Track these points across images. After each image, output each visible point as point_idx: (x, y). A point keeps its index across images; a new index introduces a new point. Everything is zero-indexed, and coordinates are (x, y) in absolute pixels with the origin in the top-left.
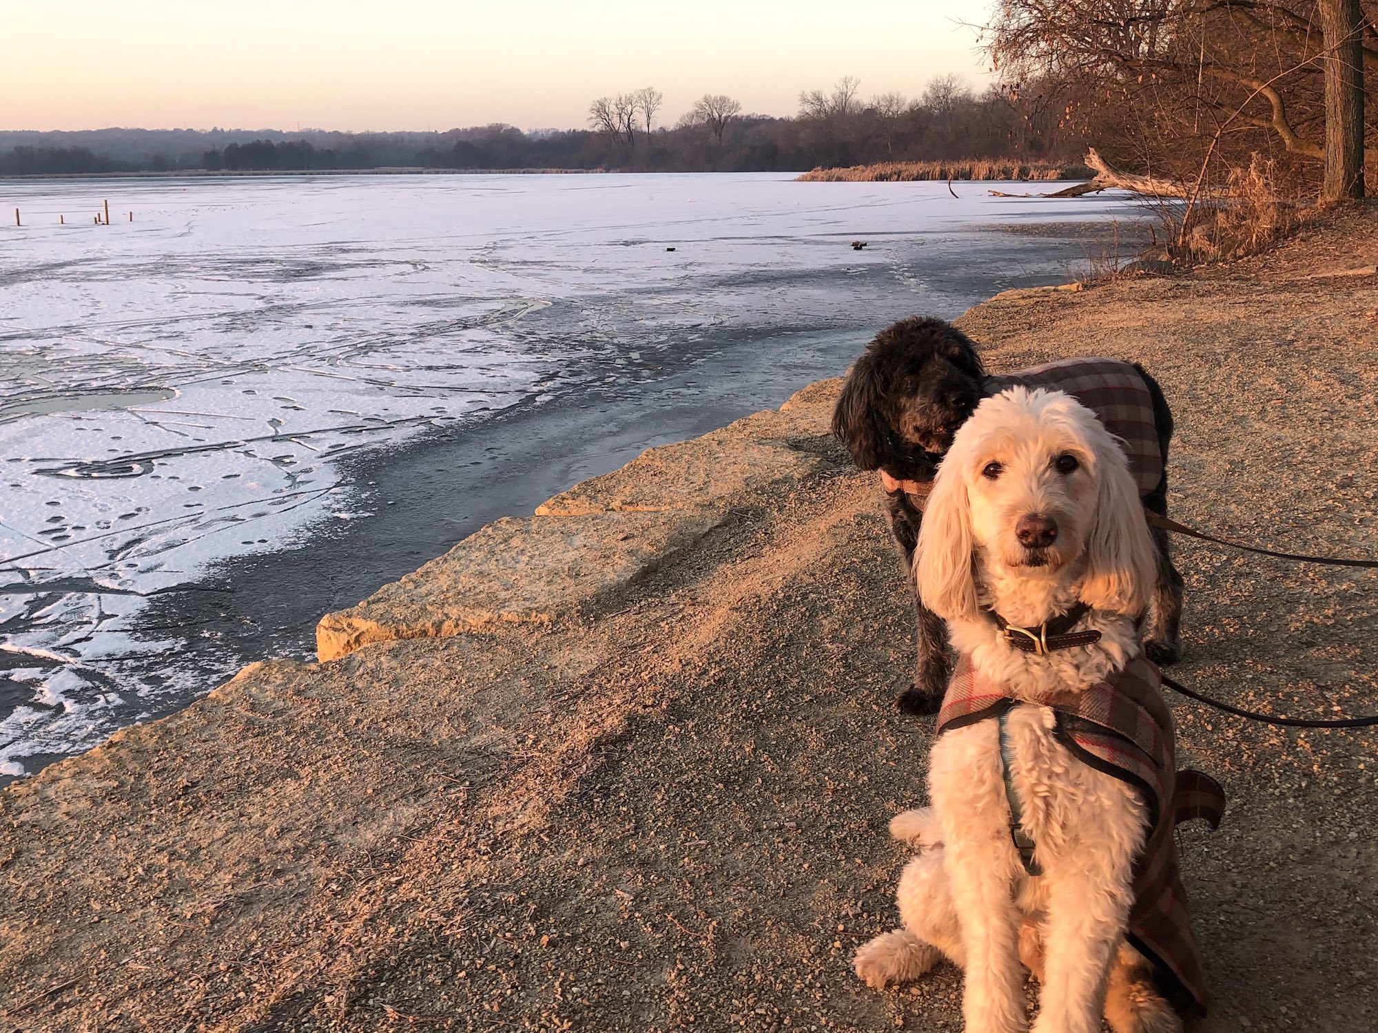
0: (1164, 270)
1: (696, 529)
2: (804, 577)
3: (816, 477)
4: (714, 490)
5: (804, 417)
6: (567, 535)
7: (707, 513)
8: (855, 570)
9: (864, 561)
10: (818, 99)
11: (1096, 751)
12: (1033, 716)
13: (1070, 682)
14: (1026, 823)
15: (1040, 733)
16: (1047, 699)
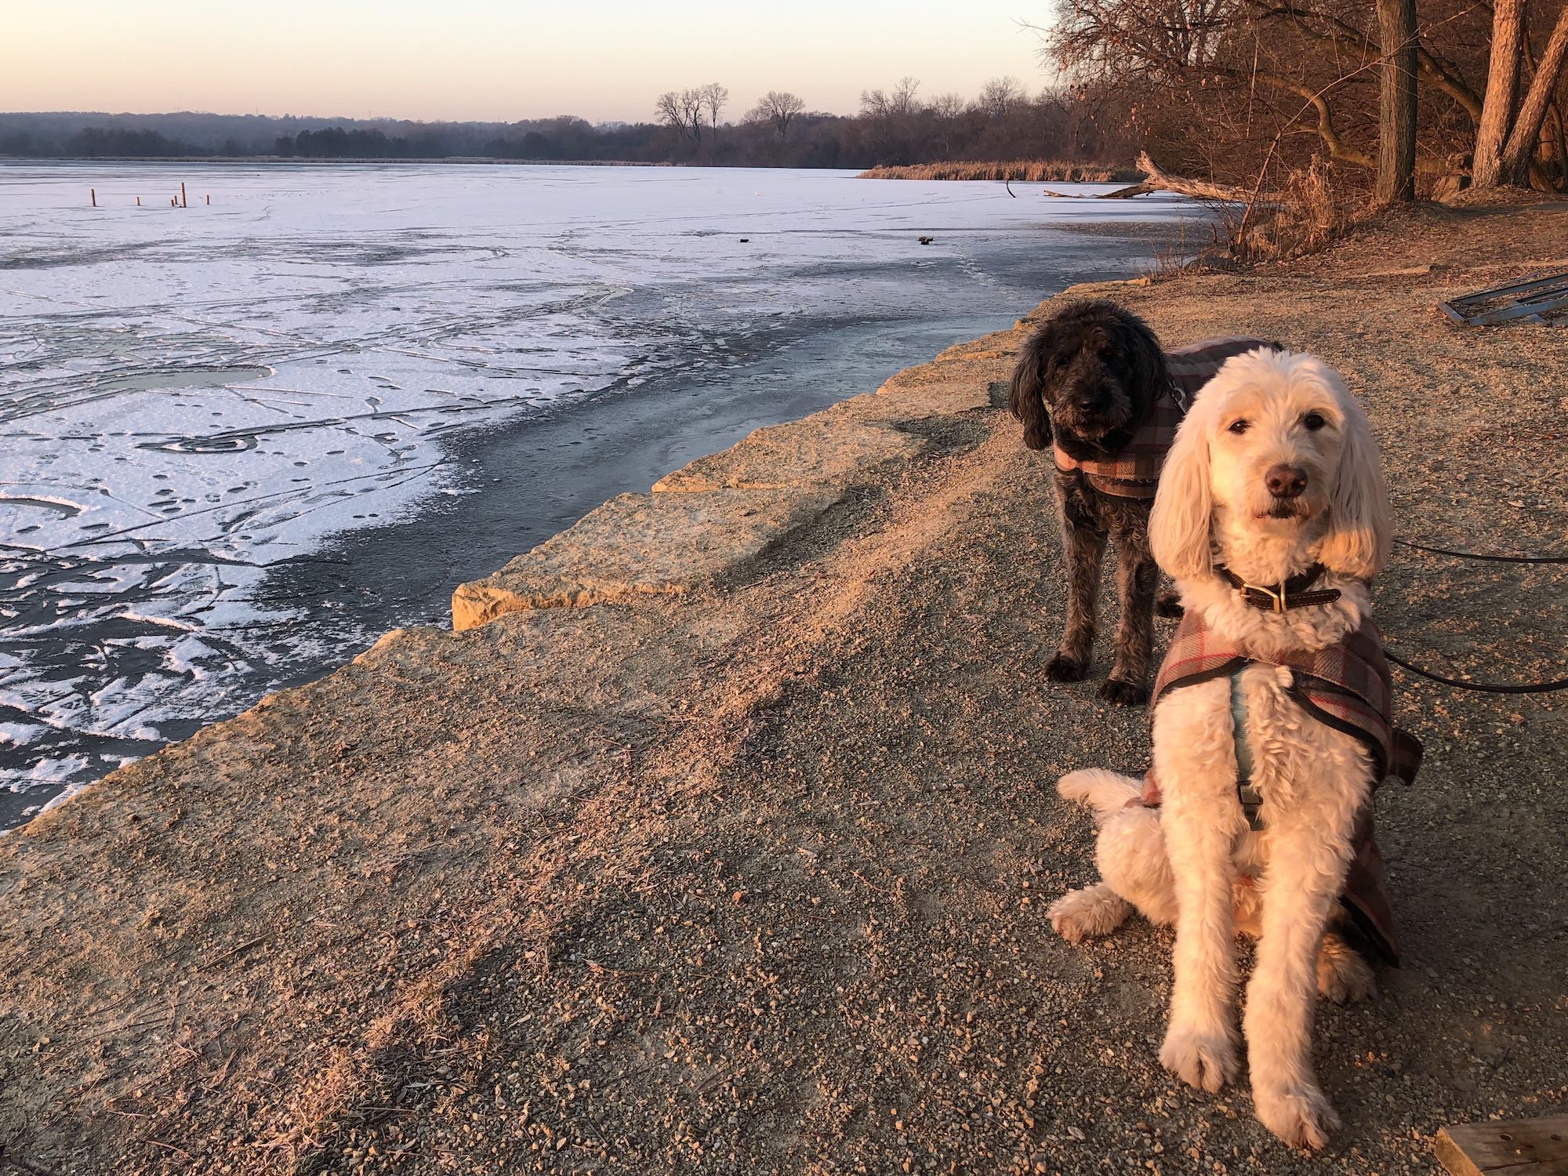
0: (1227, 267)
1: (816, 506)
2: (933, 552)
3: (926, 456)
4: (828, 470)
5: (904, 401)
6: (690, 511)
7: (824, 491)
8: (981, 544)
9: (988, 536)
10: (879, 98)
11: (1331, 709)
12: (1269, 675)
13: (1307, 642)
14: (1256, 780)
15: (1277, 690)
16: (1282, 659)
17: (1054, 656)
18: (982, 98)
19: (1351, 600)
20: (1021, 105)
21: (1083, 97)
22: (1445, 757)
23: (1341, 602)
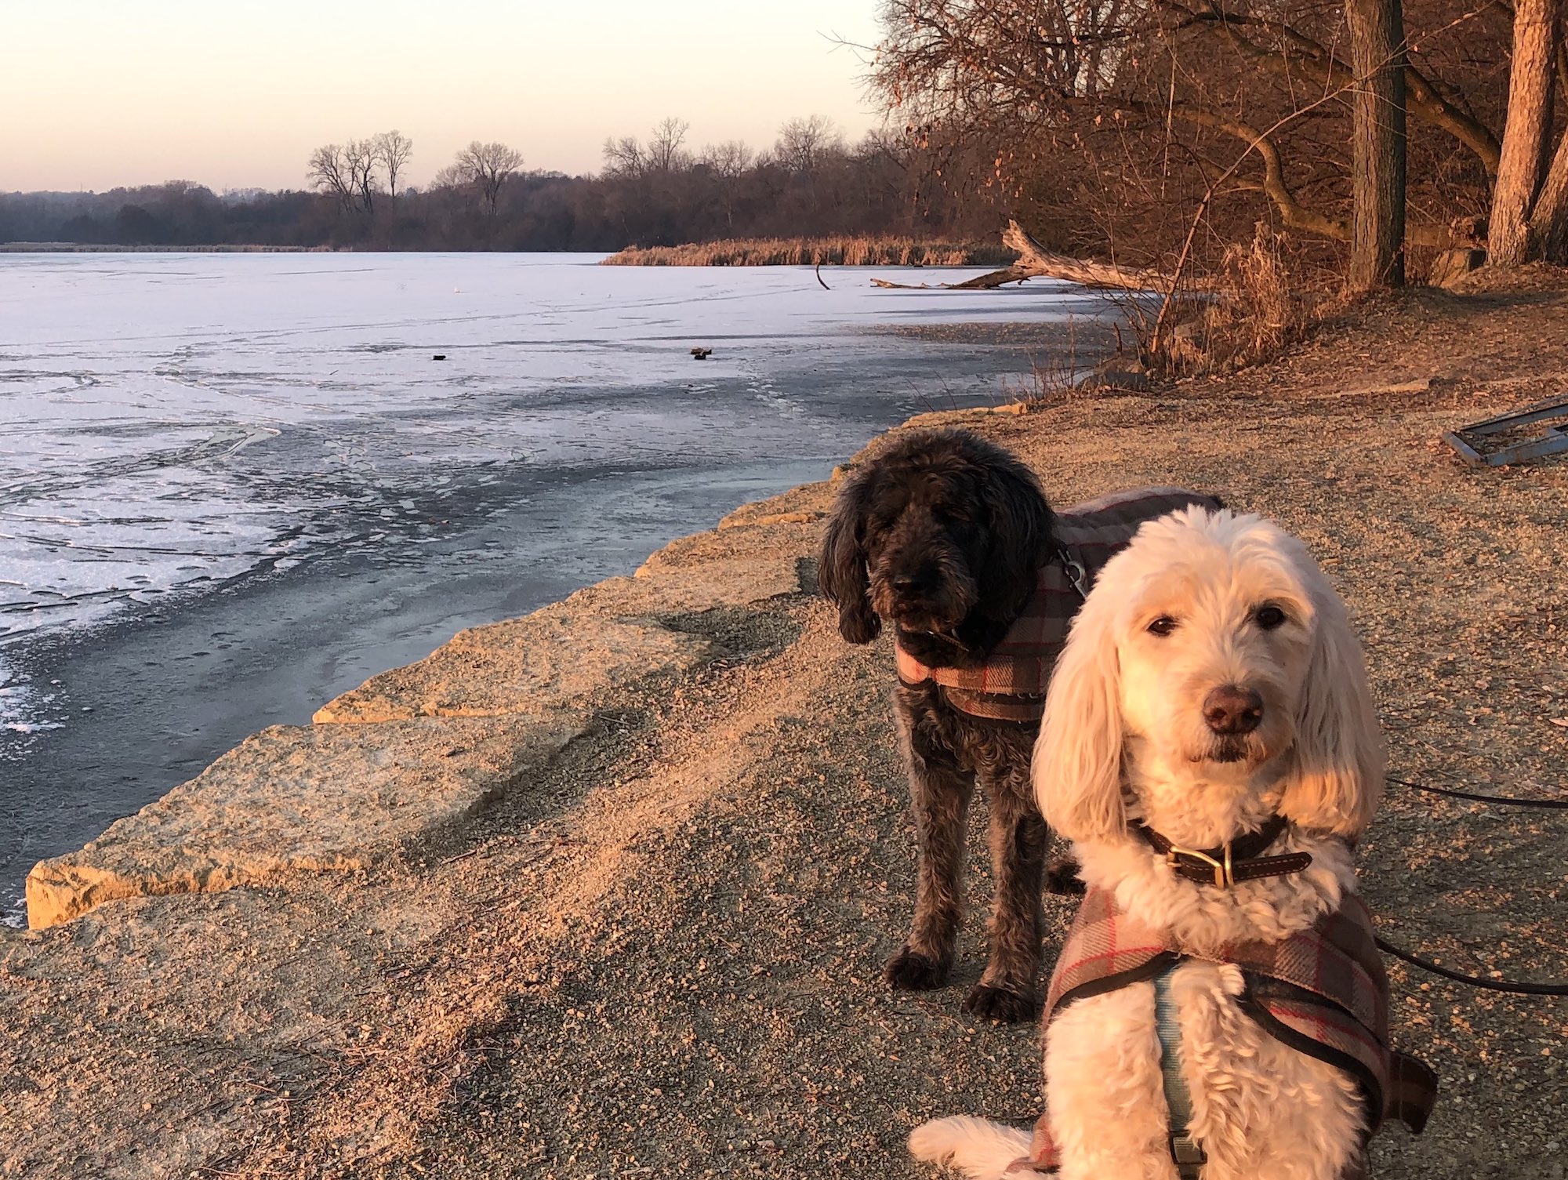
0: (1137, 386)
1: (550, 741)
2: (721, 804)
3: (708, 667)
4: (567, 687)
5: (674, 586)
6: (369, 750)
7: (563, 718)
8: (790, 793)
9: (800, 781)
10: (631, 150)
11: (1300, 1026)
12: (1210, 977)
13: (1264, 928)
14: (1197, 1129)
15: (1222, 1000)
16: (1228, 953)
17: (899, 952)
18: (780, 149)
19: (1327, 868)
20: (835, 158)
21: (925, 144)
22: (1467, 1090)
23: (1312, 871)
